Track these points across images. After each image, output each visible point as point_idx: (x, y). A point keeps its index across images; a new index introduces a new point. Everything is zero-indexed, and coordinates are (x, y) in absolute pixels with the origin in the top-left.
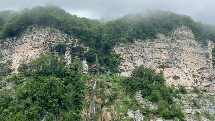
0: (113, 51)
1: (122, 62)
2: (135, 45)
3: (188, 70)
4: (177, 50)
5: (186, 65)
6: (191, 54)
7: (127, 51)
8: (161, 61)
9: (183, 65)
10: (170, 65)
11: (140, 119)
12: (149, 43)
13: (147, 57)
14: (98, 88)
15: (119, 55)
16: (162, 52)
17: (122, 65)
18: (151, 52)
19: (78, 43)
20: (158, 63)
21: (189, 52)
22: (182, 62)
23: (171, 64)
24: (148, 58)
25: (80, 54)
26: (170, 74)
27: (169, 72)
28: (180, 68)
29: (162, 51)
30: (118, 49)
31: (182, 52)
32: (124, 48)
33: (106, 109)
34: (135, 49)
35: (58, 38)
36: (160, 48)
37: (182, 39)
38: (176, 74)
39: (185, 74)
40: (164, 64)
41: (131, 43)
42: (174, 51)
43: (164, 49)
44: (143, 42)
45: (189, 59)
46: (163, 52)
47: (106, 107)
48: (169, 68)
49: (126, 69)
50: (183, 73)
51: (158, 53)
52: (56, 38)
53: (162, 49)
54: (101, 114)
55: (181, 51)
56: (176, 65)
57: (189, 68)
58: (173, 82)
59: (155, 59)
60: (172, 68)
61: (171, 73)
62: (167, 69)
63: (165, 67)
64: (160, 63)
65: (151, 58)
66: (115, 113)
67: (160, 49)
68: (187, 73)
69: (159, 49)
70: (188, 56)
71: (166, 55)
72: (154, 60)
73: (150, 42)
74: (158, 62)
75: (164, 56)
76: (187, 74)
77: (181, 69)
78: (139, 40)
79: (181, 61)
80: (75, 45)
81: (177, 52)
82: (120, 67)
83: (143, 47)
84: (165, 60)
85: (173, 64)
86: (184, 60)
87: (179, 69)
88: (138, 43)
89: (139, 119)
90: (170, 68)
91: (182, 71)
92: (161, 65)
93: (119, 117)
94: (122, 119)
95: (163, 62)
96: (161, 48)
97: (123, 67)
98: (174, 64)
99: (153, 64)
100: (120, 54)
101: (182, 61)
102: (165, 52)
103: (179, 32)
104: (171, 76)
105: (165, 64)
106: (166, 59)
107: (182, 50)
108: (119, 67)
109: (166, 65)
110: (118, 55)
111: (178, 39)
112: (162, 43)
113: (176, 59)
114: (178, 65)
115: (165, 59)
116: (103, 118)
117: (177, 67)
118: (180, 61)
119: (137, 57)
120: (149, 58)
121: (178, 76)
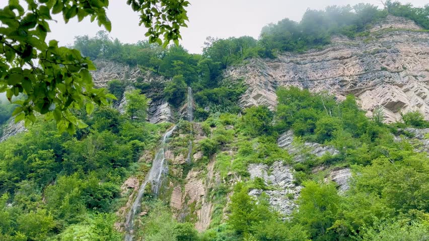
0: (226, 76)
1: (247, 91)
2: (280, 61)
3: (424, 85)
4: (384, 54)
5: (415, 77)
6: (423, 55)
7: (257, 71)
8: (347, 79)
9: (406, 79)
10: (371, 83)
11: (284, 179)
12: (312, 56)
13: (312, 79)
14: (178, 135)
15: (240, 80)
16: (346, 65)
17: (247, 97)
18: (321, 69)
19: (151, 76)
20: (341, 86)
21: (417, 54)
22: (402, 74)
23: (374, 81)
24: (315, 80)
25: (156, 95)
26: (375, 101)
27: (371, 97)
28: (401, 86)
29: (347, 63)
30: (237, 70)
31: (397, 55)
32: (251, 67)
33: (195, 174)
34: (281, 68)
35: (110, 75)
36: (339, 57)
37: (390, 35)
38: (392, 98)
39: (419, 95)
40: (355, 85)
41: (268, 59)
42: (376, 56)
43: (351, 57)
44: (299, 56)
45: (420, 66)
46: (350, 64)
47: (194, 171)
48: (371, 90)
49: (259, 103)
50: (411, 93)
51: (338, 68)
52: (107, 76)
53: (345, 58)
54: (182, 187)
55: (394, 55)
56: (386, 81)
57: (425, 82)
58: (388, 116)
59: (331, 79)
60: (379, 89)
61: (379, 98)
62: (368, 94)
63: (361, 89)
64: (345, 83)
65: (323, 79)
66: (216, 174)
67: (340, 59)
68: (422, 91)
69: (337, 61)
70: (415, 61)
71: (358, 66)
72: (330, 81)
73: (314, 54)
74: (340, 82)
75: (353, 70)
76: (423, 94)
77: (404, 88)
78: (287, 53)
79: (398, 72)
80: (146, 80)
81: (384, 57)
82: (244, 102)
83: (298, 63)
84: (355, 77)
85: (379, 78)
86: (405, 68)
87: (397, 87)
88: (286, 58)
89: (282, 180)
90: (373, 91)
91: (406, 91)
92: (348, 87)
93: (224, 181)
94: (232, 184)
95: (352, 80)
96: (342, 58)
97: (251, 100)
98: (381, 79)
99: (329, 88)
100: (242, 77)
101: (402, 71)
102: (354, 61)
103: (381, 27)
104: (379, 104)
105: (359, 84)
106: (359, 73)
107: (396, 52)
108: (241, 102)
109: (361, 86)
110: (238, 80)
111: (381, 37)
112: (343, 49)
113: (384, 69)
114: (391, 79)
115: (357, 74)
116: (186, 193)
117: (393, 83)
118: (395, 72)
119: (287, 81)
120: (317, 80)
121: (399, 102)
